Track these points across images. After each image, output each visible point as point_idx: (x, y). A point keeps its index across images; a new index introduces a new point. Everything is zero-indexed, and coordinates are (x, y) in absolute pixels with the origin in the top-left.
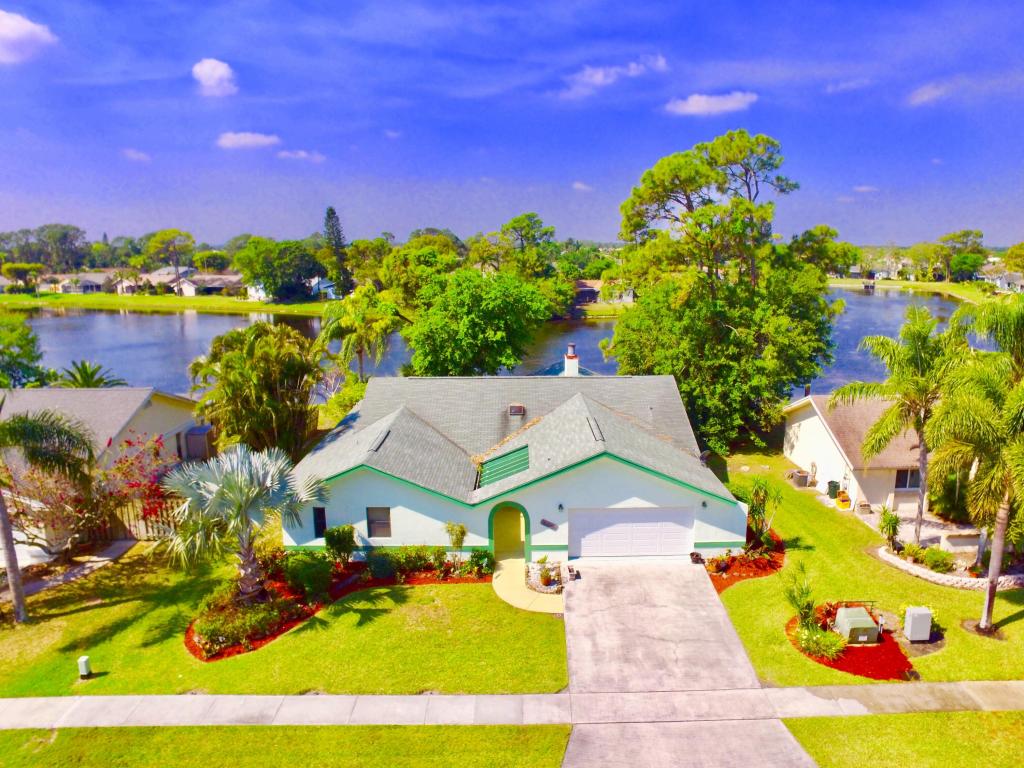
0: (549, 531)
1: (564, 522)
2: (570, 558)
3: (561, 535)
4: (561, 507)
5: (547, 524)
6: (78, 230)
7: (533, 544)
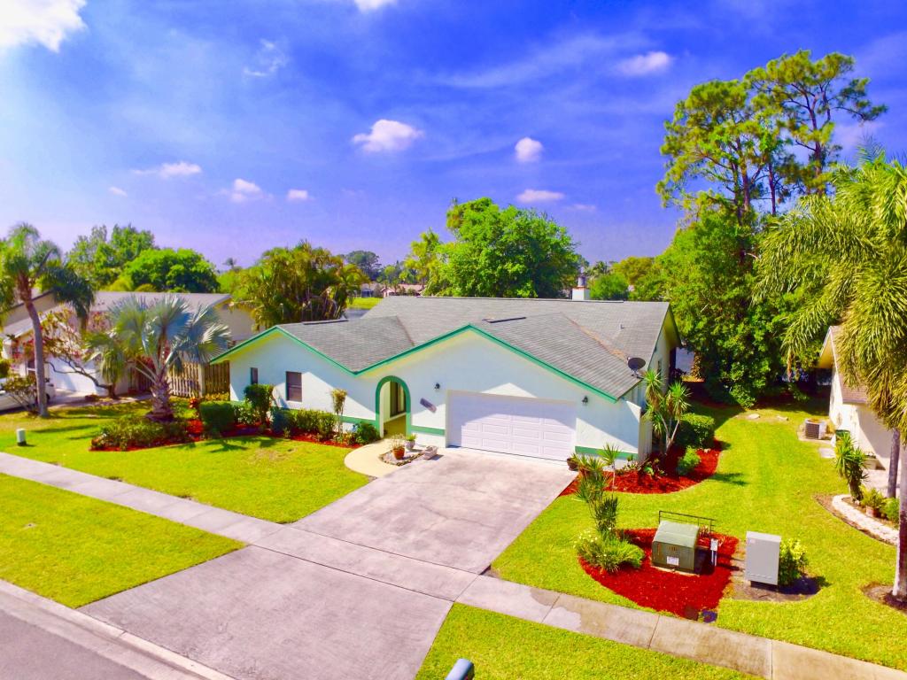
0: (427, 412)
1: (441, 403)
2: (449, 446)
3: (437, 419)
4: (438, 386)
5: (425, 404)
6: (374, 255)
7: (414, 424)
